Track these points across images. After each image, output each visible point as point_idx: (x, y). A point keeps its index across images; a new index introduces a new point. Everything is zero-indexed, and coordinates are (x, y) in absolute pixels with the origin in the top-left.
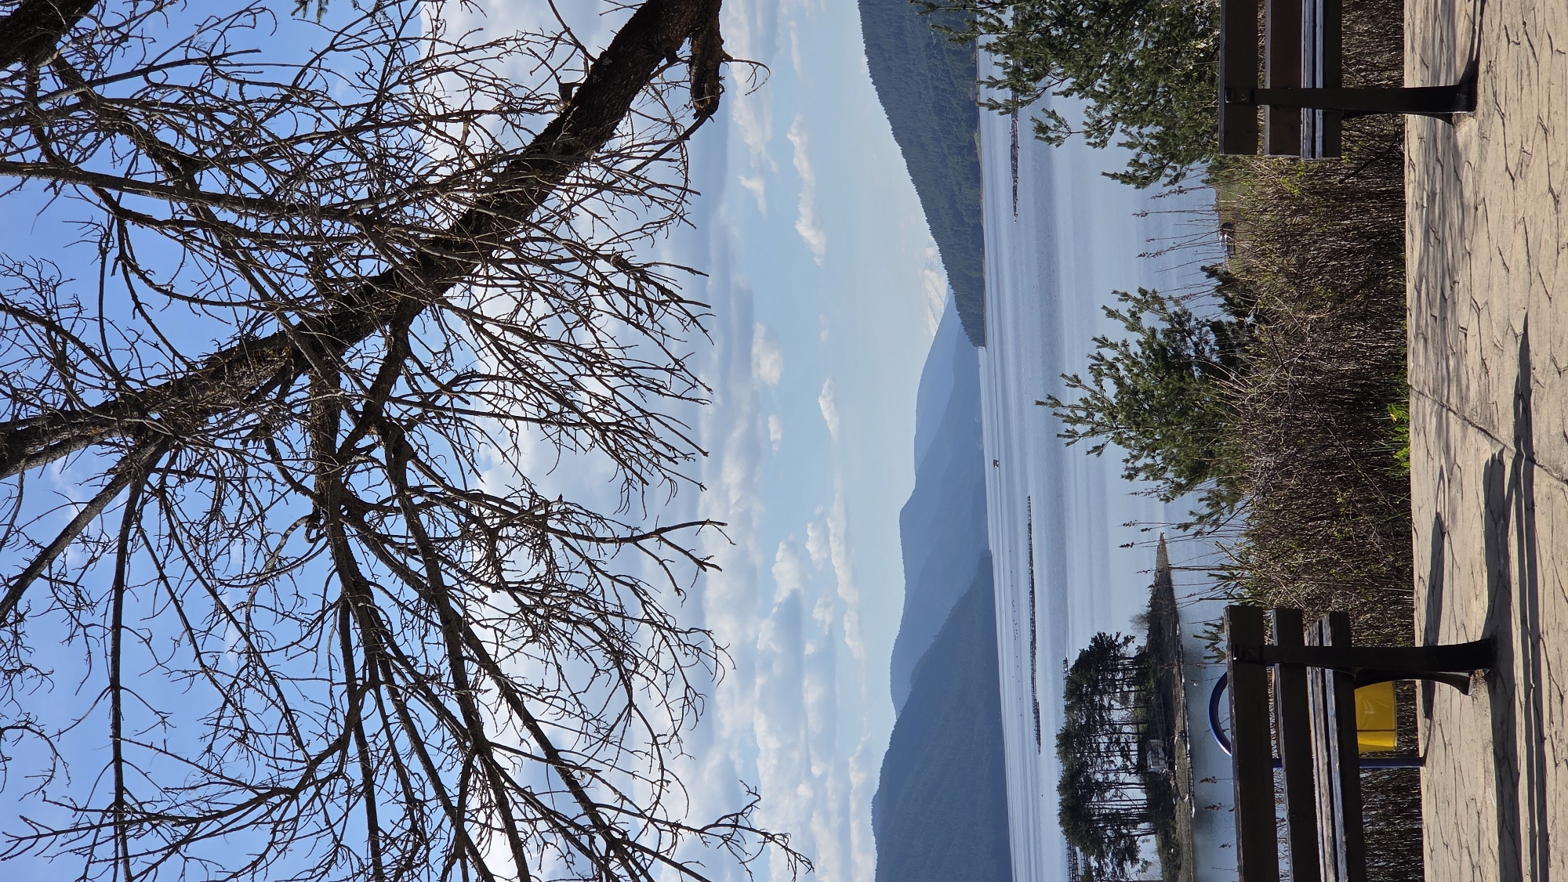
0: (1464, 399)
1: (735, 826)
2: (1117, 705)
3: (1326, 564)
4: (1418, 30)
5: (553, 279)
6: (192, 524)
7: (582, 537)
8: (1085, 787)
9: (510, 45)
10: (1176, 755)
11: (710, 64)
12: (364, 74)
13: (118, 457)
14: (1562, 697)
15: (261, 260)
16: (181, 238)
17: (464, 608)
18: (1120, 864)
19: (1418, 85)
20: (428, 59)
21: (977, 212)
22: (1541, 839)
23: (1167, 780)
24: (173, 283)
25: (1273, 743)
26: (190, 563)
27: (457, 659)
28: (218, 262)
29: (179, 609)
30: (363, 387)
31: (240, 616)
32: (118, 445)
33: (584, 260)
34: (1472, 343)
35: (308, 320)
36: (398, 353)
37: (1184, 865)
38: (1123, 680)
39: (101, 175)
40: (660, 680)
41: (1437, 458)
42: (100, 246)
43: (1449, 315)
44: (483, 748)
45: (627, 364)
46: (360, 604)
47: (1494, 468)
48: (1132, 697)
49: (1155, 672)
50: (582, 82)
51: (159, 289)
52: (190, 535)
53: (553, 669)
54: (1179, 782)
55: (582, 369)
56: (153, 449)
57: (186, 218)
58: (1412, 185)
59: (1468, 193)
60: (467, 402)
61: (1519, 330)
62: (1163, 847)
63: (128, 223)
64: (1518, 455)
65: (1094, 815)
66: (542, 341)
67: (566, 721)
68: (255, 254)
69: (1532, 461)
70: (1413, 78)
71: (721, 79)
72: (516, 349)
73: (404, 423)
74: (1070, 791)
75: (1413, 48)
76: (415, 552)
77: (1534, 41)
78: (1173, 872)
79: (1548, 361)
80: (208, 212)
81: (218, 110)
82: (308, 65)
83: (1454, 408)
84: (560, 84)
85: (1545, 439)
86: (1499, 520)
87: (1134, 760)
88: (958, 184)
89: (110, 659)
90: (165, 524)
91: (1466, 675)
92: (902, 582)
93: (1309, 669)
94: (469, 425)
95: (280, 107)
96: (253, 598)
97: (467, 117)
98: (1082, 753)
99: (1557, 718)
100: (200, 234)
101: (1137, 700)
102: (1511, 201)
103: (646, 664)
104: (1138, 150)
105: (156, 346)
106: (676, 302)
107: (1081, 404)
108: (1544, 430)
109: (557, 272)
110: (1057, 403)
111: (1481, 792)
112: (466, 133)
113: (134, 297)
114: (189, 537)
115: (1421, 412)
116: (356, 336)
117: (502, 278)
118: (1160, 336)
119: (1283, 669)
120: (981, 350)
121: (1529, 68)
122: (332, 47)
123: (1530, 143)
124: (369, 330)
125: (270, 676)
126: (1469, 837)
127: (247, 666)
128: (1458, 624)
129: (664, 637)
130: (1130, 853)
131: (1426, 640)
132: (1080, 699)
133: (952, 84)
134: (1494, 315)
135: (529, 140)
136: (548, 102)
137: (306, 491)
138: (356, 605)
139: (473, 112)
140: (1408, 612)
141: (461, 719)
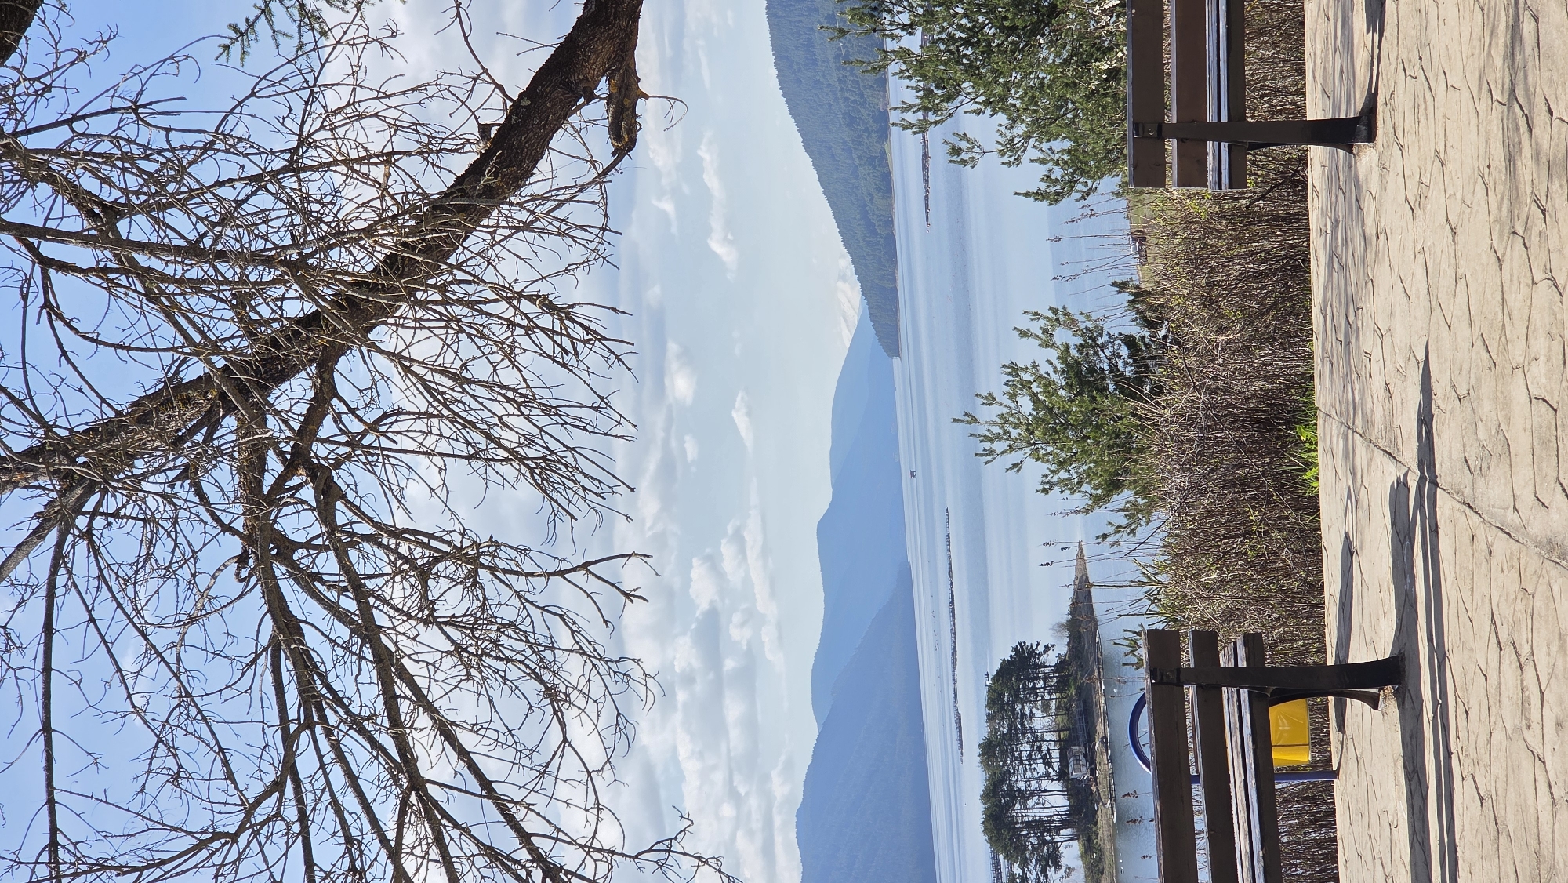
0: (1368, 422)
1: (669, 851)
2: (1038, 713)
3: (1239, 580)
4: (1318, 61)
5: (481, 319)
6: (120, 565)
7: (512, 572)
8: (1009, 795)
9: (431, 90)
10: (1098, 761)
11: (627, 102)
12: (284, 118)
13: (45, 501)
14: (1467, 713)
15: (185, 304)
16: (105, 285)
17: (396, 644)
18: (1044, 871)
19: (1320, 117)
20: (348, 105)
21: (889, 222)
22: (1451, 850)
23: (1089, 786)
24: (99, 330)
25: (1191, 756)
26: (120, 606)
27: (391, 697)
28: (142, 308)
29: (109, 651)
30: (291, 429)
31: (170, 657)
32: (44, 488)
33: (509, 300)
34: (1376, 367)
35: (233, 363)
36: (325, 392)
37: (1107, 870)
38: (1044, 688)
39: (24, 225)
40: (592, 706)
41: (1344, 480)
42: (21, 291)
43: (1353, 340)
44: (418, 784)
45: (554, 403)
46: (293, 646)
47: (1399, 489)
48: (1053, 704)
49: (1075, 679)
50: (502, 121)
51: (84, 337)
52: (118, 577)
53: (484, 700)
54: (1101, 788)
55: (510, 408)
56: (79, 492)
57: (110, 265)
58: (1316, 212)
59: (1370, 223)
60: (395, 442)
61: (1421, 357)
62: (1086, 852)
63: (52, 272)
64: (1422, 478)
65: (1017, 823)
66: (470, 382)
67: (498, 752)
68: (180, 299)
69: (1435, 484)
70: (1316, 110)
71: (637, 116)
72: (444, 390)
73: (331, 462)
74: (993, 800)
75: (1314, 77)
76: (345, 589)
77: (1430, 76)
78: (1096, 876)
79: (1448, 388)
80: (132, 260)
81: (140, 158)
82: (231, 111)
83: (1360, 430)
84: (479, 124)
85: (1447, 464)
86: (1405, 541)
87: (1056, 766)
88: (870, 194)
89: (41, 703)
90: (94, 566)
91: (1376, 691)
92: (821, 595)
93: (1224, 689)
94: (396, 462)
95: (202, 154)
96: (182, 639)
97: (388, 158)
98: (1005, 762)
99: (1463, 734)
100: (123, 280)
101: (1058, 707)
102: (1411, 231)
103: (576, 693)
104: (1049, 166)
105: (80, 390)
106: (599, 340)
107: (998, 420)
108: (1446, 454)
109: (482, 312)
110: (974, 420)
111: (1393, 804)
112: (388, 176)
113: (60, 345)
114: (117, 579)
115: (1328, 434)
116: (282, 377)
117: (428, 320)
118: (1074, 352)
119: (1200, 689)
120: (896, 360)
121: (1425, 102)
122: (253, 94)
123: (1428, 175)
124: (294, 370)
125: (202, 715)
126: (1381, 847)
127: (179, 705)
128: (1368, 641)
129: (594, 665)
130: (1054, 859)
131: (1337, 656)
132: (1002, 708)
133: (862, 95)
134: (1397, 340)
135: (450, 180)
136: (468, 141)
137: (235, 532)
138: (288, 646)
139: (393, 153)
140: (1319, 629)
141: (395, 754)
